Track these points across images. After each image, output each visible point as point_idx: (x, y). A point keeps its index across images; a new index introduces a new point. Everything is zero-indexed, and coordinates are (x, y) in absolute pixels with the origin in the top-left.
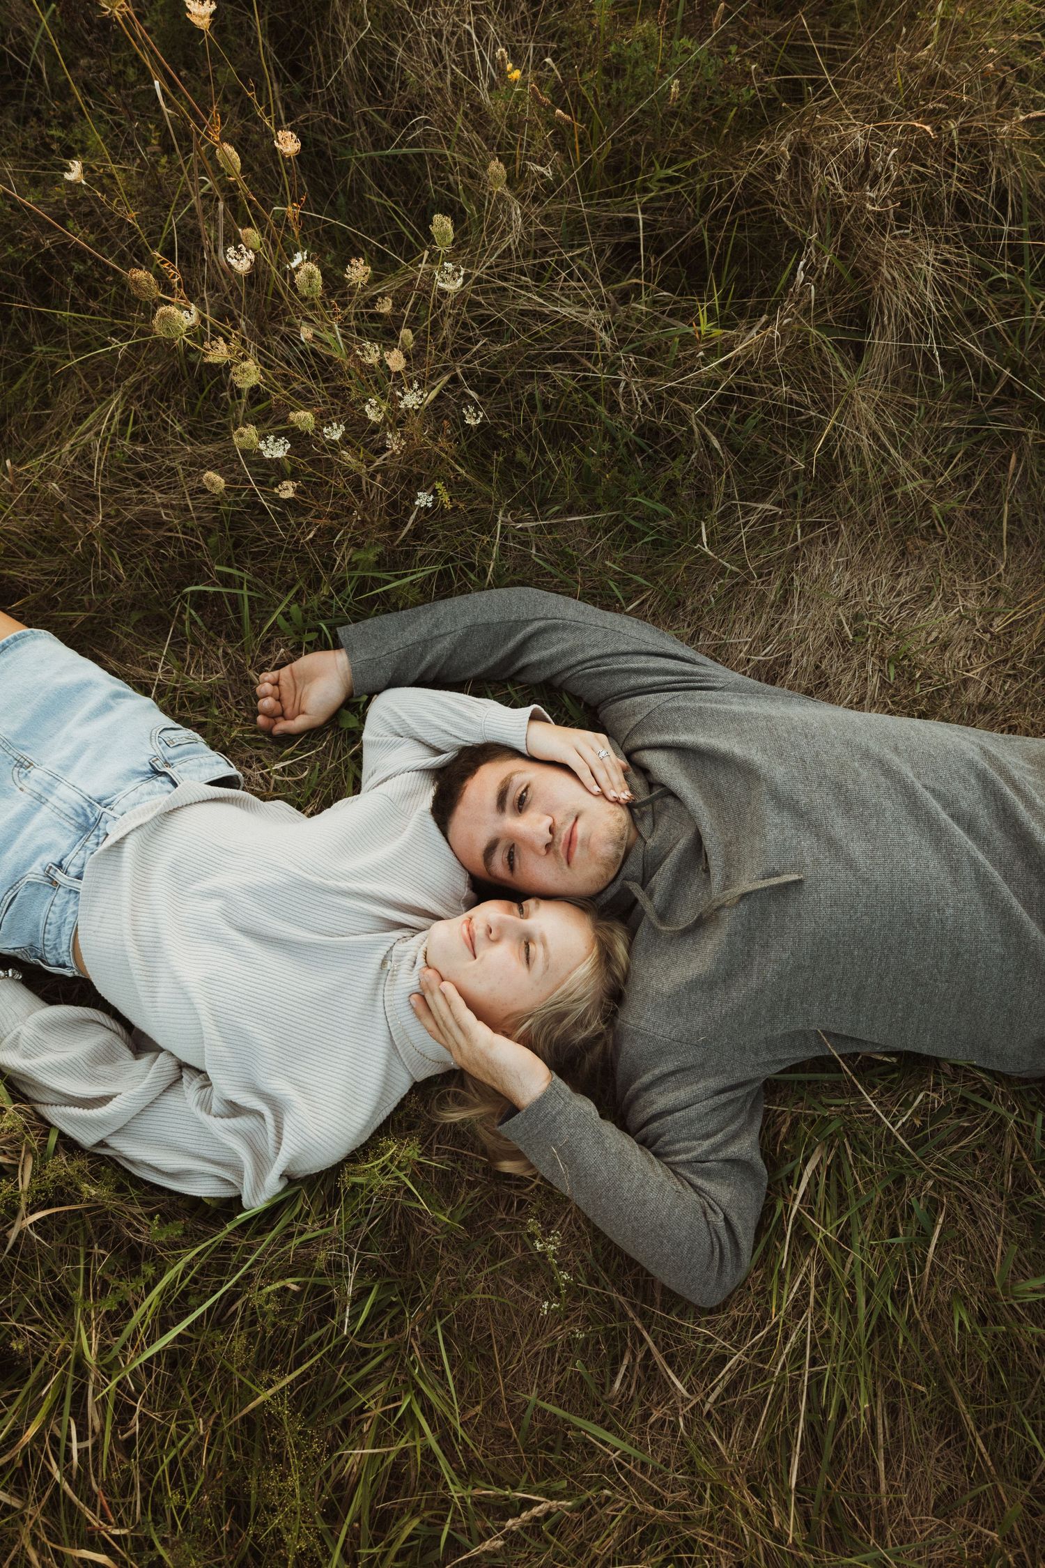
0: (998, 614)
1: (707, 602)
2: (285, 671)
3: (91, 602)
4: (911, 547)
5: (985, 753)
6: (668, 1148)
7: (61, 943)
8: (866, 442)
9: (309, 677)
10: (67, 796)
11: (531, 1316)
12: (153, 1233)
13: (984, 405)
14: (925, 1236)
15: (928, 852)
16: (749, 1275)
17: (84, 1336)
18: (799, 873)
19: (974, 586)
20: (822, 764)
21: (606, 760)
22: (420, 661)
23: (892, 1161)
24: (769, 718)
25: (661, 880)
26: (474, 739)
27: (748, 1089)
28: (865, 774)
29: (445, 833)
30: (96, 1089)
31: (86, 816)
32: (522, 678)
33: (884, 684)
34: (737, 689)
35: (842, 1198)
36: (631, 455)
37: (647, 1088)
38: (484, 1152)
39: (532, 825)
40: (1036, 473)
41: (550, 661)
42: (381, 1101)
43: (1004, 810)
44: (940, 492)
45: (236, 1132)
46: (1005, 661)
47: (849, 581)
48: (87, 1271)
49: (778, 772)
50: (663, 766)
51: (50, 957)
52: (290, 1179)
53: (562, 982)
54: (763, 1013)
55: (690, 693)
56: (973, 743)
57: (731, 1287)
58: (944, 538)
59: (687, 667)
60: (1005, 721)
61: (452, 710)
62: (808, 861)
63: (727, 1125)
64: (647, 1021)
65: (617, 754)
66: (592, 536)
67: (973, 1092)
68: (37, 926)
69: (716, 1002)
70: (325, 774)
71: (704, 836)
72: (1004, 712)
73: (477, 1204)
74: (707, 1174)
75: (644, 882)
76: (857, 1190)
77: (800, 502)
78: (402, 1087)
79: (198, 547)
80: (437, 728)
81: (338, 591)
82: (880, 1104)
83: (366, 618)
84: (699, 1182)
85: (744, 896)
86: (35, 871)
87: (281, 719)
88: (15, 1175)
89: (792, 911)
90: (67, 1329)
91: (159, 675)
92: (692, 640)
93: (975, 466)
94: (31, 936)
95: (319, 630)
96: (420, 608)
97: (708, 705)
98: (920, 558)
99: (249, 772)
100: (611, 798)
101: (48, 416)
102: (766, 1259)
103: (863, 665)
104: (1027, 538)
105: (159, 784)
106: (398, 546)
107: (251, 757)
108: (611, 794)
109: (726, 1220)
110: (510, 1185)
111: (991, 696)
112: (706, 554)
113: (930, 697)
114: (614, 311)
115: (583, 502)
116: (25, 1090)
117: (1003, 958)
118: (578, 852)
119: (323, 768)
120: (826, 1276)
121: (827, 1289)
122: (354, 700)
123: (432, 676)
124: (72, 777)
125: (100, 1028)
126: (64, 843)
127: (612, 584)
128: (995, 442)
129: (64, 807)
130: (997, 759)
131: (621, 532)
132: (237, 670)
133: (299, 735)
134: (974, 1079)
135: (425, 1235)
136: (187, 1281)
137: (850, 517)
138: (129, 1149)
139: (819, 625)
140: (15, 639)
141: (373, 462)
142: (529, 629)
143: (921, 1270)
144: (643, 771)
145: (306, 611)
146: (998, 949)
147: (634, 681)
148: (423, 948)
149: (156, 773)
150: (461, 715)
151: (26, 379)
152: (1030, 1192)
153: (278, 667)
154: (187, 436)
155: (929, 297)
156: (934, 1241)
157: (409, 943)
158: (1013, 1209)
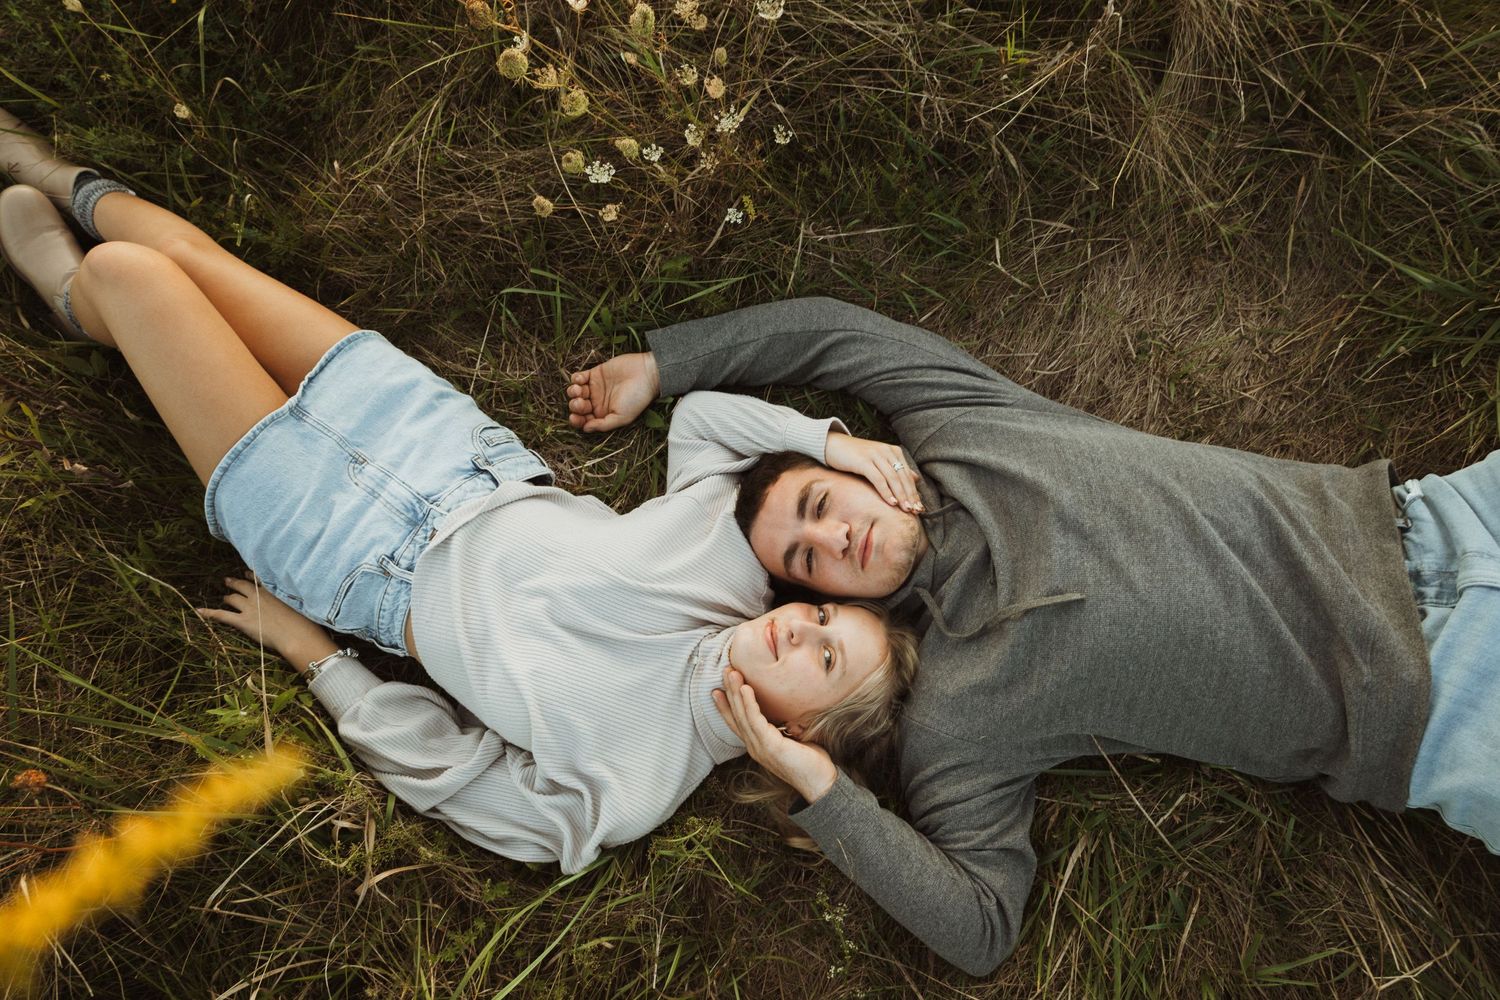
0: (1278, 335)
1: (998, 315)
2: (595, 371)
3: (412, 299)
4: (1197, 267)
5: (1262, 482)
6: (948, 837)
7: (394, 627)
8: (1161, 167)
9: (619, 378)
10: (398, 491)
11: (816, 974)
12: (483, 893)
13: (1277, 127)
14: (1178, 924)
15: (1204, 578)
16: (1016, 950)
17: (424, 980)
18: (1082, 592)
19: (1256, 306)
20: (1107, 489)
21: (901, 472)
22: (724, 366)
23: (1151, 853)
24: (1057, 440)
25: (951, 588)
26: (774, 446)
27: (1023, 784)
28: (1147, 501)
29: (747, 536)
30: (429, 761)
31: (415, 511)
32: (818, 384)
33: (1164, 401)
34: (1026, 405)
35: (1104, 883)
36: (929, 168)
37: (930, 780)
38: (775, 828)
39: (829, 531)
40: (1323, 197)
41: (848, 371)
42: (686, 780)
43: (1278, 538)
44: (1227, 214)
45: (556, 807)
46: (1282, 383)
47: (1135, 299)
48: (423, 923)
49: (1066, 496)
50: (956, 481)
51: (384, 639)
52: (603, 849)
53: (858, 686)
54: (1041, 717)
55: (982, 408)
56: (1251, 471)
57: (999, 961)
58: (1229, 258)
59: (978, 382)
60: (1278, 440)
61: (755, 419)
62: (1090, 581)
63: (1003, 817)
64: (932, 719)
65: (909, 463)
66: (888, 248)
67: (1230, 792)
68: (372, 611)
69: (996, 706)
70: (631, 471)
71: (993, 551)
72: (1279, 432)
73: (769, 874)
74: (983, 862)
75: (934, 588)
76: (1118, 878)
77: (1092, 220)
78: (704, 769)
79: (514, 249)
80: (740, 434)
81: (646, 295)
82: (1142, 800)
83: (673, 323)
84: (975, 868)
85: (1027, 612)
86: (370, 561)
87: (591, 416)
88: (362, 839)
89: (1072, 627)
90: (408, 973)
91: (477, 371)
92: (979, 352)
93: (1264, 187)
94: (367, 620)
95: (627, 333)
96: (725, 315)
97: (999, 422)
98: (1204, 278)
99: (560, 466)
100: (905, 508)
101: (370, 114)
102: (1032, 936)
103: (1144, 383)
104: (1310, 260)
105: (482, 481)
106: (705, 256)
107: (562, 452)
108: (906, 505)
109: (999, 904)
110: (799, 858)
111: (1266, 416)
112: (999, 270)
113: (1207, 415)
114: (919, 28)
115: (881, 214)
116: (364, 758)
117: (1269, 678)
118: (872, 558)
119: (630, 464)
120: (1087, 953)
121: (1087, 966)
122: (660, 401)
123: (734, 380)
124: (403, 473)
125: (429, 705)
126: (396, 537)
127: (907, 296)
128: (1286, 164)
129: (395, 503)
130: (1273, 488)
131: (917, 244)
132: (549, 367)
133: (609, 432)
134: (1231, 780)
135: (721, 899)
136: (514, 936)
137: (1140, 237)
138: (459, 816)
139: (1104, 343)
140: (349, 341)
141: (685, 175)
142: (829, 339)
143: (1175, 953)
144: (935, 482)
145: (615, 314)
146: (1264, 670)
147: (927, 395)
148: (727, 646)
149: (478, 470)
150: (761, 422)
151: (349, 78)
152: (1278, 887)
153: (589, 367)
154: (503, 140)
155: (1234, 29)
156: (1188, 928)
157: (715, 640)
158: (1261, 901)
